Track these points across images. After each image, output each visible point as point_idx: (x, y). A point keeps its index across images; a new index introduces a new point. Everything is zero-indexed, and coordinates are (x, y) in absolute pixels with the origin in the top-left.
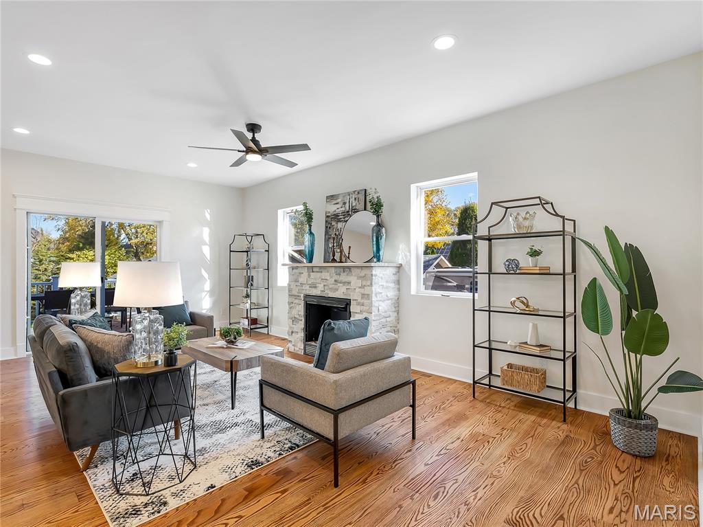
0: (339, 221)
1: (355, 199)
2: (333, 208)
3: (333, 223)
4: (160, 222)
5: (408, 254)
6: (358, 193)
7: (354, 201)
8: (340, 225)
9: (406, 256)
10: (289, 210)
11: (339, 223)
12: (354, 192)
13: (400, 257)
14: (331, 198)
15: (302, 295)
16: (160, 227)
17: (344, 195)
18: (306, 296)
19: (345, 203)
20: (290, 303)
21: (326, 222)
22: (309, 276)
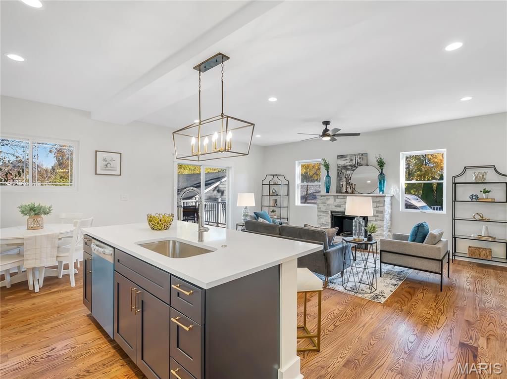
0: (348, 170)
1: (360, 158)
2: (342, 162)
3: (343, 171)
4: (228, 167)
5: (398, 189)
6: (362, 155)
7: (359, 159)
8: (348, 172)
9: (396, 190)
10: (301, 161)
11: (348, 171)
12: (359, 154)
13: (392, 191)
14: (341, 157)
15: (329, 211)
16: (228, 170)
17: (352, 155)
18: (332, 212)
19: (352, 160)
20: (318, 216)
21: (338, 170)
22: (335, 200)
